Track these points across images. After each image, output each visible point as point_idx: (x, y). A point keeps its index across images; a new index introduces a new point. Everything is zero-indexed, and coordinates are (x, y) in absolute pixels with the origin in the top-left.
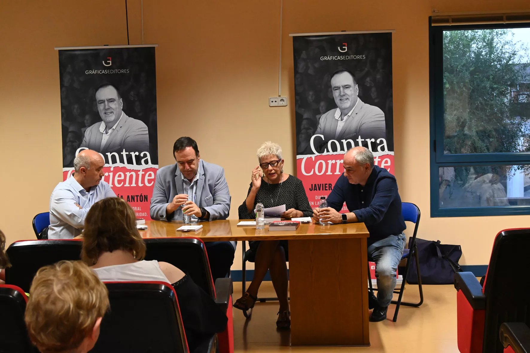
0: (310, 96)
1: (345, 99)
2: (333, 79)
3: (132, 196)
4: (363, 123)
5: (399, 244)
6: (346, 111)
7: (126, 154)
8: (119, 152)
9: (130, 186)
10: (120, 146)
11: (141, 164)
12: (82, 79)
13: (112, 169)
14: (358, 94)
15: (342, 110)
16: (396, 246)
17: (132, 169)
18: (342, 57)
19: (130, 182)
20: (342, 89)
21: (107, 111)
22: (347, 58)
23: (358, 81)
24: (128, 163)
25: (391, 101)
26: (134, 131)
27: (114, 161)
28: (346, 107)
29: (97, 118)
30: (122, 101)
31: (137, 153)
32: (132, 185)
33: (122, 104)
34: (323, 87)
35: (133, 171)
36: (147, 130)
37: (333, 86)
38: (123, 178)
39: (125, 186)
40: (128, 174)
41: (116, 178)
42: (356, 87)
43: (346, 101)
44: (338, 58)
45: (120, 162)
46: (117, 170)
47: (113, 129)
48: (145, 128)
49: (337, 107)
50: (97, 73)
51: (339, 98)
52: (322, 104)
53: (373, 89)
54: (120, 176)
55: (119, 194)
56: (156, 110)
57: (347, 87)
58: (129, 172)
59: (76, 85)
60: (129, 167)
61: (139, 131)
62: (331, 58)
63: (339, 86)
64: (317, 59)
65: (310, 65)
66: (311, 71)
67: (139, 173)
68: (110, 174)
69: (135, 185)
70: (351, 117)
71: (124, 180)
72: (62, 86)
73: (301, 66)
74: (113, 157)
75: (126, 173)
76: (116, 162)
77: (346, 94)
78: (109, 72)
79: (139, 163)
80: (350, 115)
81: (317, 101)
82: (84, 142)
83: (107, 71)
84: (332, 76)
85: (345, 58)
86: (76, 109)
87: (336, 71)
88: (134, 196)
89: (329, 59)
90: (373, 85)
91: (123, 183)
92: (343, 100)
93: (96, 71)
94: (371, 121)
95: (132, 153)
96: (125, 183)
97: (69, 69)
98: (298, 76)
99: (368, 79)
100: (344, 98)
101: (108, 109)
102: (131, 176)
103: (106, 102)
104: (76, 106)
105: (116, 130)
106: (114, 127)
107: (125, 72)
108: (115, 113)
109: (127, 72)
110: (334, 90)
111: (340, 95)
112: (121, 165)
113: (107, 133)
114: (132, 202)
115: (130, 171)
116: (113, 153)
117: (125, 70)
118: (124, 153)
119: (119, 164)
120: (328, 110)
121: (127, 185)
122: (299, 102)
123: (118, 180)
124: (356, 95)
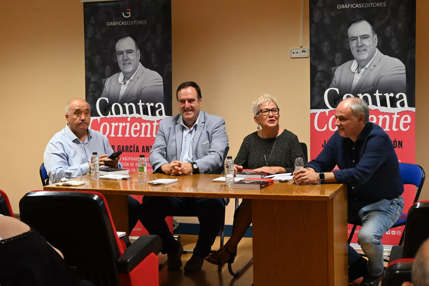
0: (326, 47)
1: (363, 50)
2: (350, 29)
3: (147, 146)
4: (381, 77)
5: (391, 209)
6: (363, 63)
7: (142, 105)
8: (136, 103)
9: (145, 136)
10: (136, 97)
11: (155, 115)
12: (103, 30)
13: (129, 119)
14: (377, 45)
15: (359, 62)
16: (386, 211)
17: (147, 120)
18: (360, 5)
19: (146, 133)
20: (359, 39)
21: (126, 62)
22: (366, 5)
23: (377, 30)
24: (144, 114)
25: (414, 52)
26: (150, 83)
27: (131, 112)
28: (363, 59)
29: (116, 70)
30: (139, 53)
31: (152, 104)
32: (147, 136)
33: (139, 55)
34: (339, 37)
35: (148, 121)
36: (161, 82)
37: (350, 37)
38: (138, 128)
39: (141, 136)
40: (144, 125)
41: (133, 129)
42: (375, 37)
43: (364, 52)
44: (356, 6)
45: (136, 113)
46: (133, 120)
47: (131, 80)
48: (161, 79)
49: (354, 59)
50: (117, 24)
51: (356, 49)
52: (338, 55)
53: (394, 40)
54: (136, 126)
55: (134, 145)
56: (170, 61)
57: (365, 37)
58: (144, 123)
59: (98, 36)
60: (145, 117)
61: (154, 82)
62: (348, 6)
63: (356, 37)
64: (333, 8)
65: (326, 14)
66: (327, 21)
67: (153, 124)
68: (127, 124)
69: (150, 136)
70: (368, 70)
71: (140, 131)
72: (86, 37)
73: (317, 14)
74: (130, 108)
75: (142, 124)
76: (133, 113)
77: (364, 44)
78: (128, 24)
79: (153, 114)
80: (367, 68)
81: (333, 52)
82: (104, 92)
83: (126, 23)
84: (349, 26)
85: (364, 6)
86: (97, 60)
87: (354, 19)
88: (149, 146)
89: (347, 7)
90: (393, 35)
91: (138, 133)
92: (361, 51)
93: (116, 23)
94: (390, 74)
95: (148, 104)
96: (140, 134)
97: (92, 21)
98: (313, 25)
99: (388, 28)
100: (361, 50)
101: (127, 60)
102: (146, 127)
103: (125, 53)
104: (98, 57)
105: (133, 80)
106: (132, 78)
107: (143, 23)
108: (132, 64)
109: (144, 23)
110: (351, 41)
111: (357, 46)
112: (137, 116)
113: (125, 84)
114: (146, 152)
115: (146, 121)
116: (130, 104)
117: (143, 22)
118: (140, 104)
119: (135, 115)
120: (343, 62)
121: (142, 135)
122: (314, 53)
123: (134, 130)
124: (375, 46)
